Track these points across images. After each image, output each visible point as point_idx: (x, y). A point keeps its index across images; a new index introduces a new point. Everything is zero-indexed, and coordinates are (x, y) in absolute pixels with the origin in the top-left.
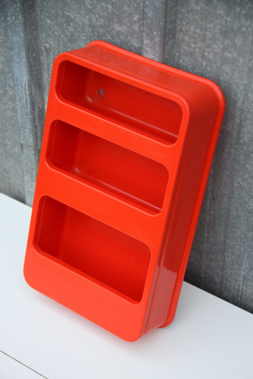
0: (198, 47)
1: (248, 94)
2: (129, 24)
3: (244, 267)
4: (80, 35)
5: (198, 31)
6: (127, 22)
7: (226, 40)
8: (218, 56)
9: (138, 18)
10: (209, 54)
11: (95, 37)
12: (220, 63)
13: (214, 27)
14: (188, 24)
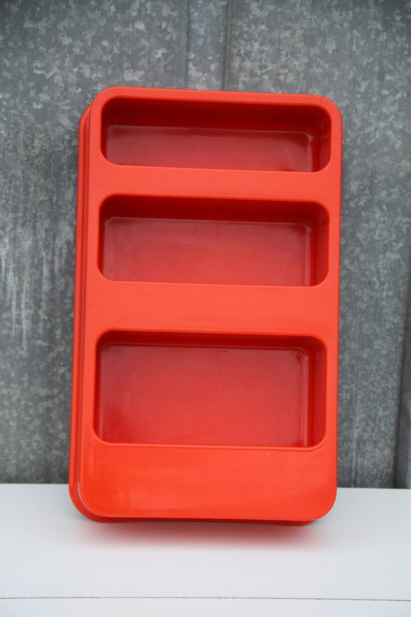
0: (267, 72)
1: (351, 120)
2: (149, 66)
3: (358, 419)
4: (60, 104)
5: (266, 48)
6: (146, 65)
7: (311, 49)
8: (302, 76)
9: (163, 54)
10: (286, 77)
11: (87, 102)
12: (305, 86)
13: (293, 34)
14: (249, 42)
